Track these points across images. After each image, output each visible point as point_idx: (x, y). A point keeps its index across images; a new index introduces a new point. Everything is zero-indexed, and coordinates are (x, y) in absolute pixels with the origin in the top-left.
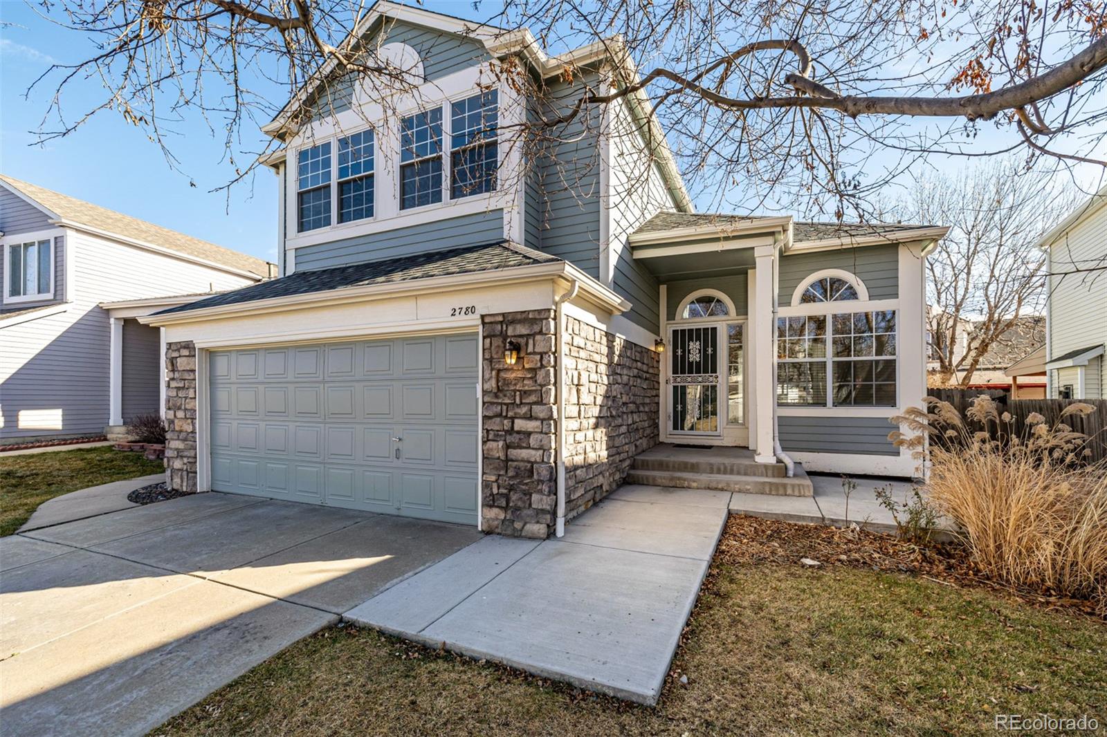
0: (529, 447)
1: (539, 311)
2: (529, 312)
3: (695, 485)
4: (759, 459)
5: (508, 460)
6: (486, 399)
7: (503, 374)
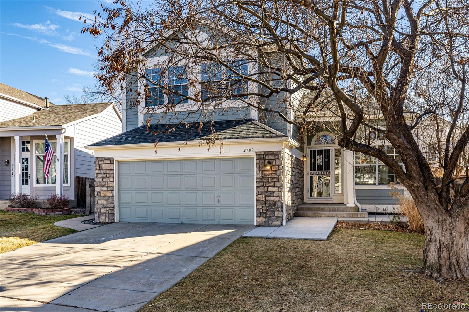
0: (274, 196)
2: (274, 151)
3: (323, 215)
4: (348, 205)
5: (266, 201)
6: (258, 180)
7: (264, 172)
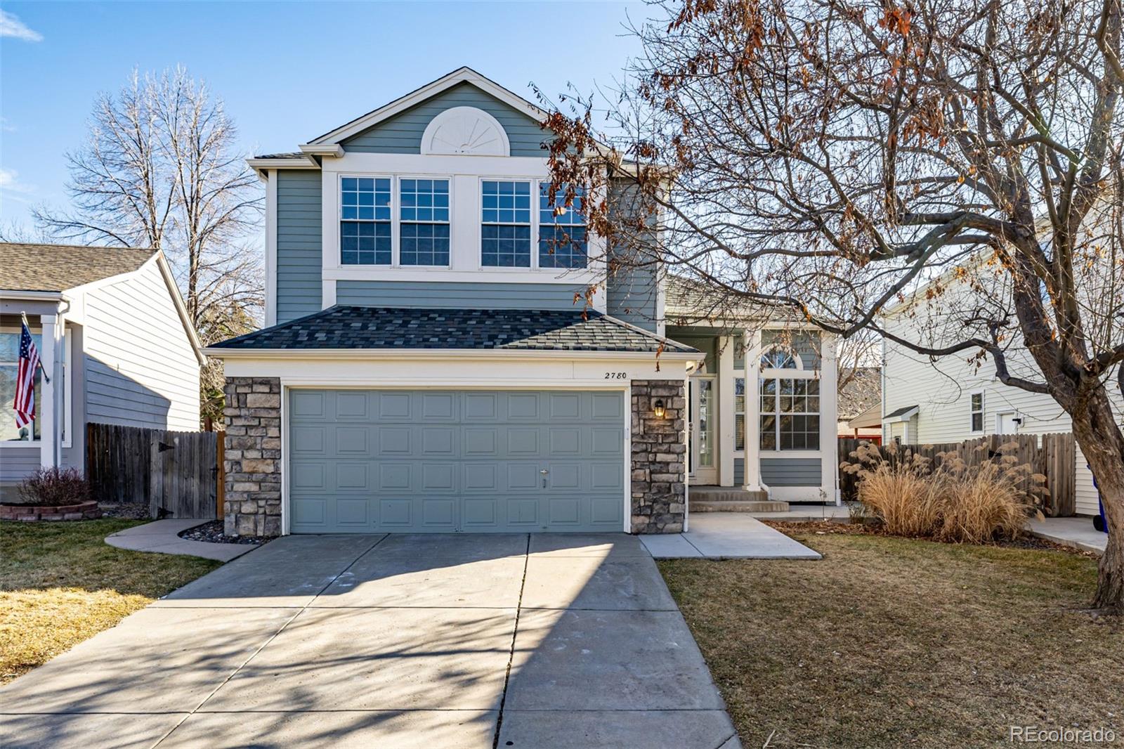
0: (668, 472)
1: (677, 381)
2: (668, 381)
3: (710, 509)
4: (750, 489)
5: (652, 481)
6: (634, 440)
7: (647, 423)
